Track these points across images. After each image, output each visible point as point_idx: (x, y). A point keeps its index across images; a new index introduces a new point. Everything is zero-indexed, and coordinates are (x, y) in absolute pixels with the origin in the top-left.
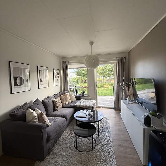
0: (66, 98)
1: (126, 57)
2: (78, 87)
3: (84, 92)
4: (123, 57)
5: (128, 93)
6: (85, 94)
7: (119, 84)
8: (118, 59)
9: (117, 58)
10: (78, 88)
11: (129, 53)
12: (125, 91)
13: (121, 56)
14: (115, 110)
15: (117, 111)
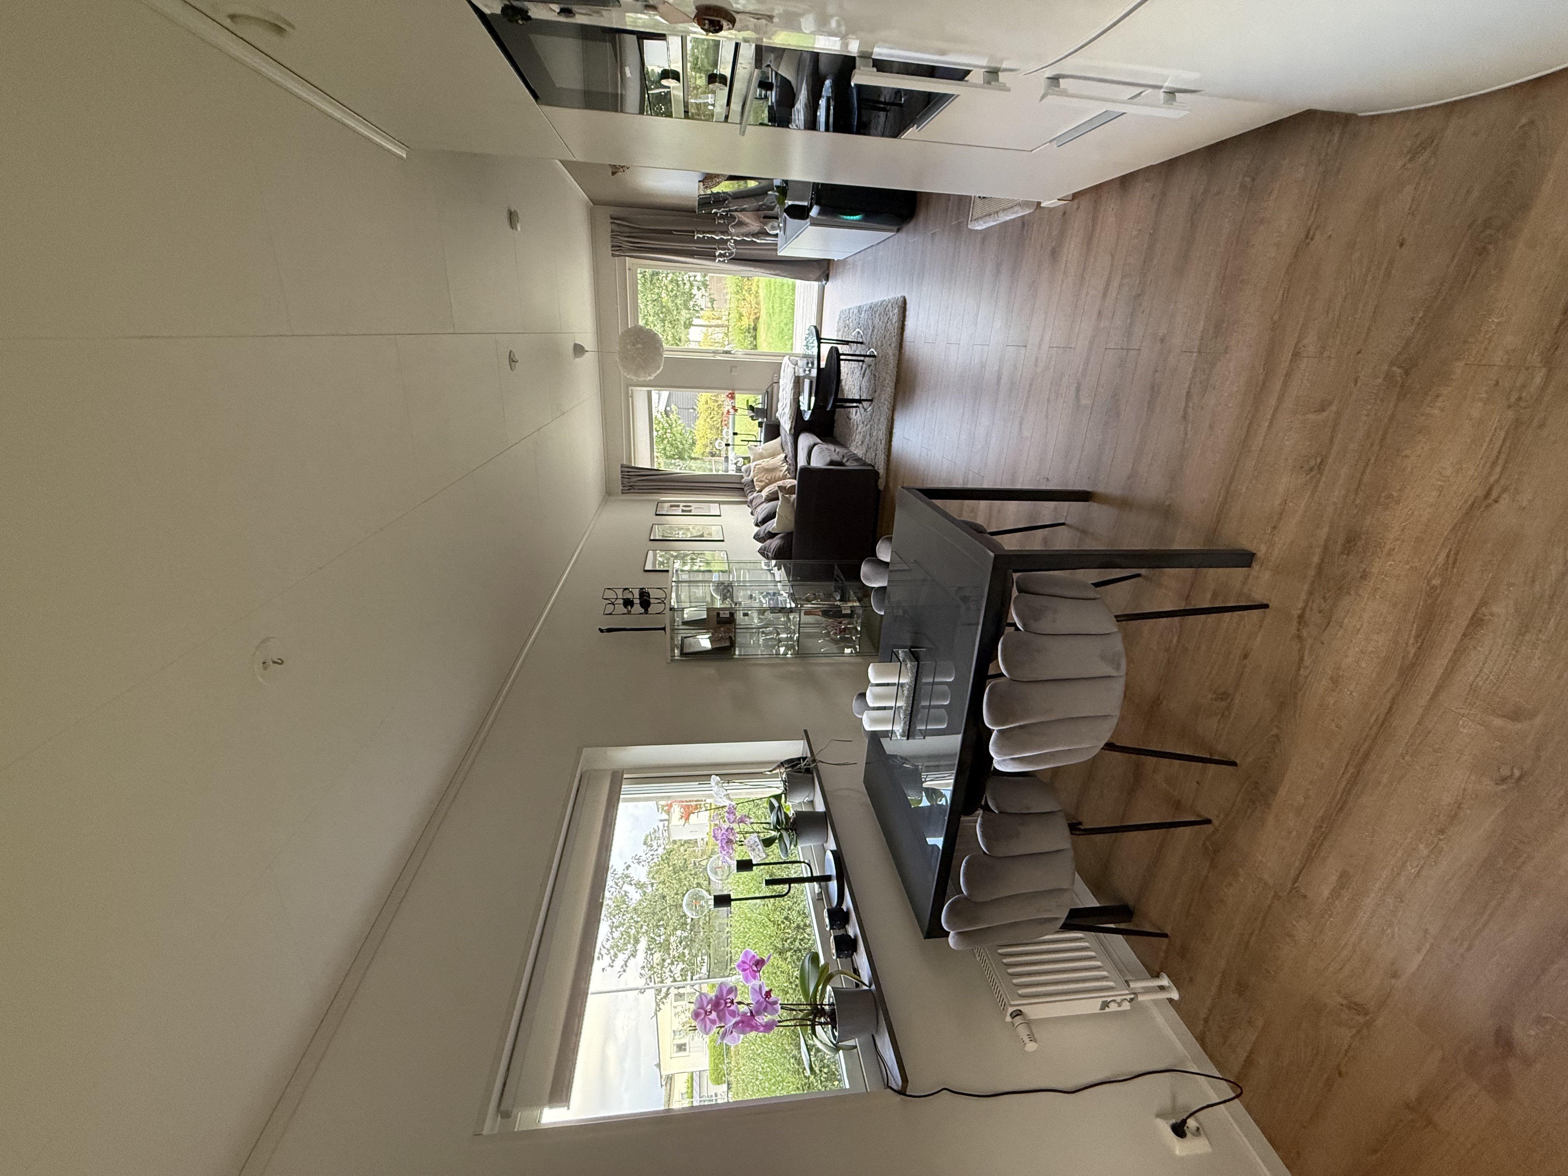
0: (768, 470)
1: (612, 218)
2: (731, 432)
3: (751, 408)
4: (612, 231)
5: (755, 226)
6: (760, 406)
7: (721, 255)
8: (618, 249)
9: (613, 255)
10: (735, 434)
11: (596, 202)
12: (747, 236)
13: (609, 239)
14: (827, 279)
15: (831, 274)
